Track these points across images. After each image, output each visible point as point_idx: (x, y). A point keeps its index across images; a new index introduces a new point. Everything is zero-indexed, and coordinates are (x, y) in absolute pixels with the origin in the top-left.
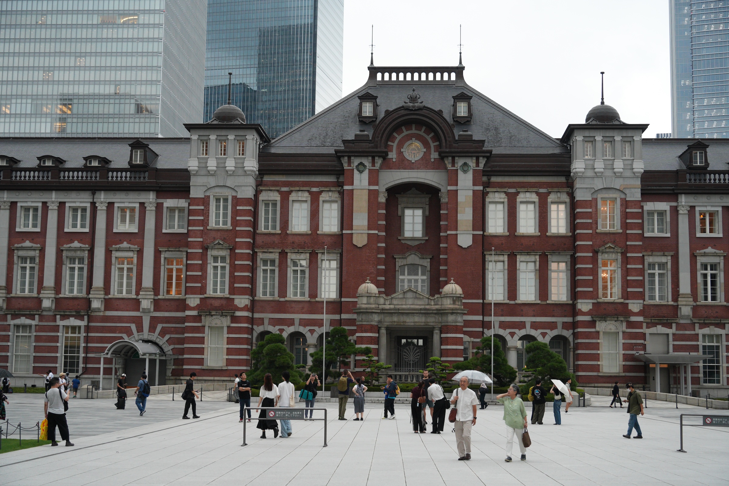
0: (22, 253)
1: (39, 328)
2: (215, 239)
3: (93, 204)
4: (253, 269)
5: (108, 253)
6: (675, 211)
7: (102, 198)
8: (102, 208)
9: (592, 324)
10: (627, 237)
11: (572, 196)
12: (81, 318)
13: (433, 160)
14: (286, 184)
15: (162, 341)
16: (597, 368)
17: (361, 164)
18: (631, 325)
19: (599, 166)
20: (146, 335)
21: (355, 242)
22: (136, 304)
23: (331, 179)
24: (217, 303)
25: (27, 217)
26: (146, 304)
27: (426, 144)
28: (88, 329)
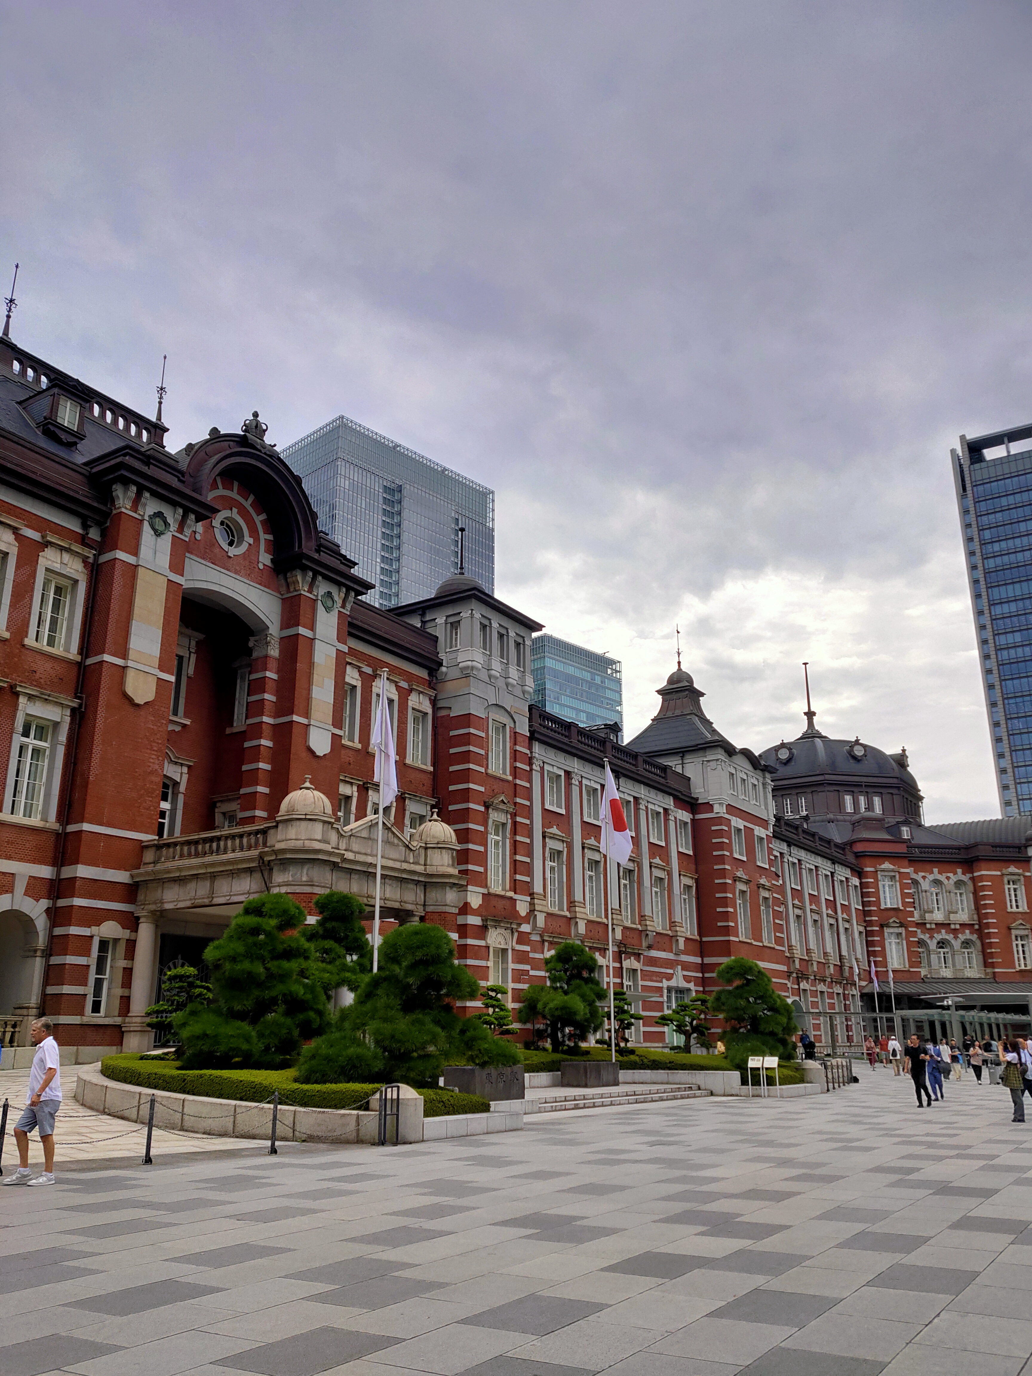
9: (482, 931)
10: (515, 790)
11: (434, 705)
13: (261, 566)
17: (159, 515)
19: (496, 667)
21: (130, 690)
23: (74, 525)
27: (254, 532)
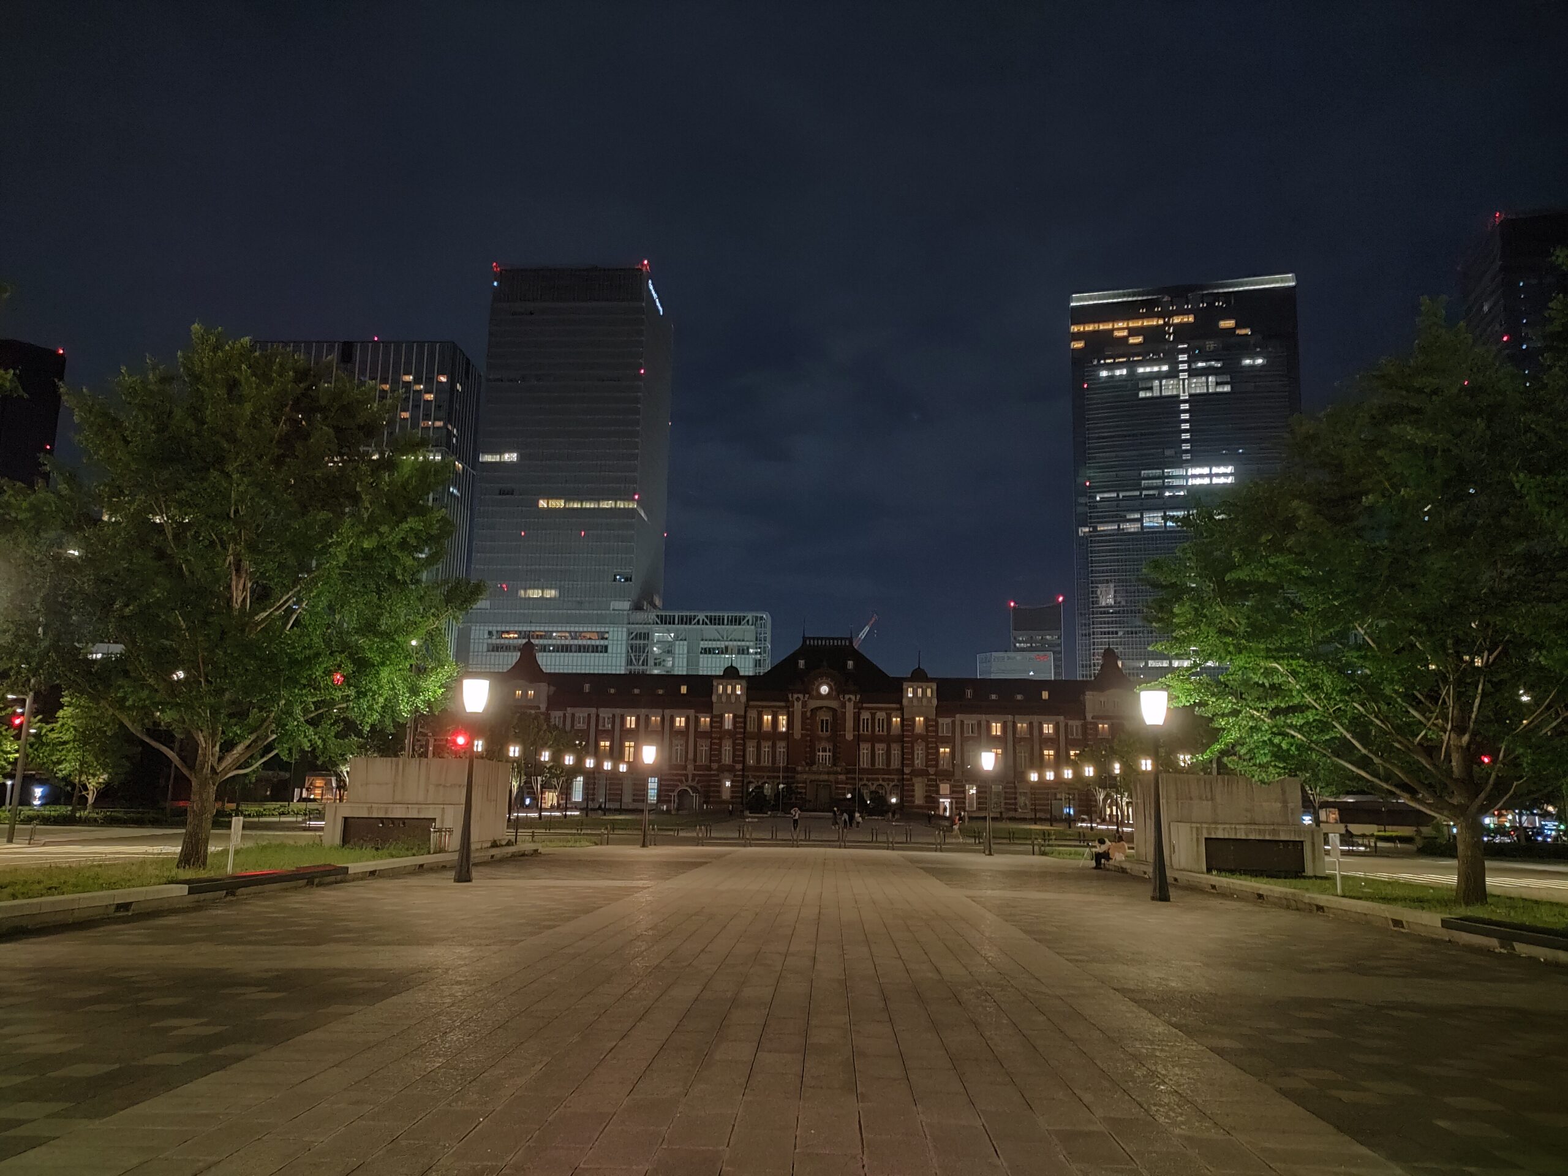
2: (725, 736)
3: (663, 715)
4: (744, 751)
5: (671, 741)
6: (953, 722)
7: (667, 713)
9: (911, 779)
10: (928, 736)
11: (903, 714)
14: (760, 706)
16: (913, 801)
17: (798, 697)
18: (930, 780)
19: (916, 701)
20: (690, 783)
21: (795, 737)
22: (685, 767)
23: (783, 704)
24: (726, 768)
26: (690, 767)
27: (830, 687)
28: (660, 780)
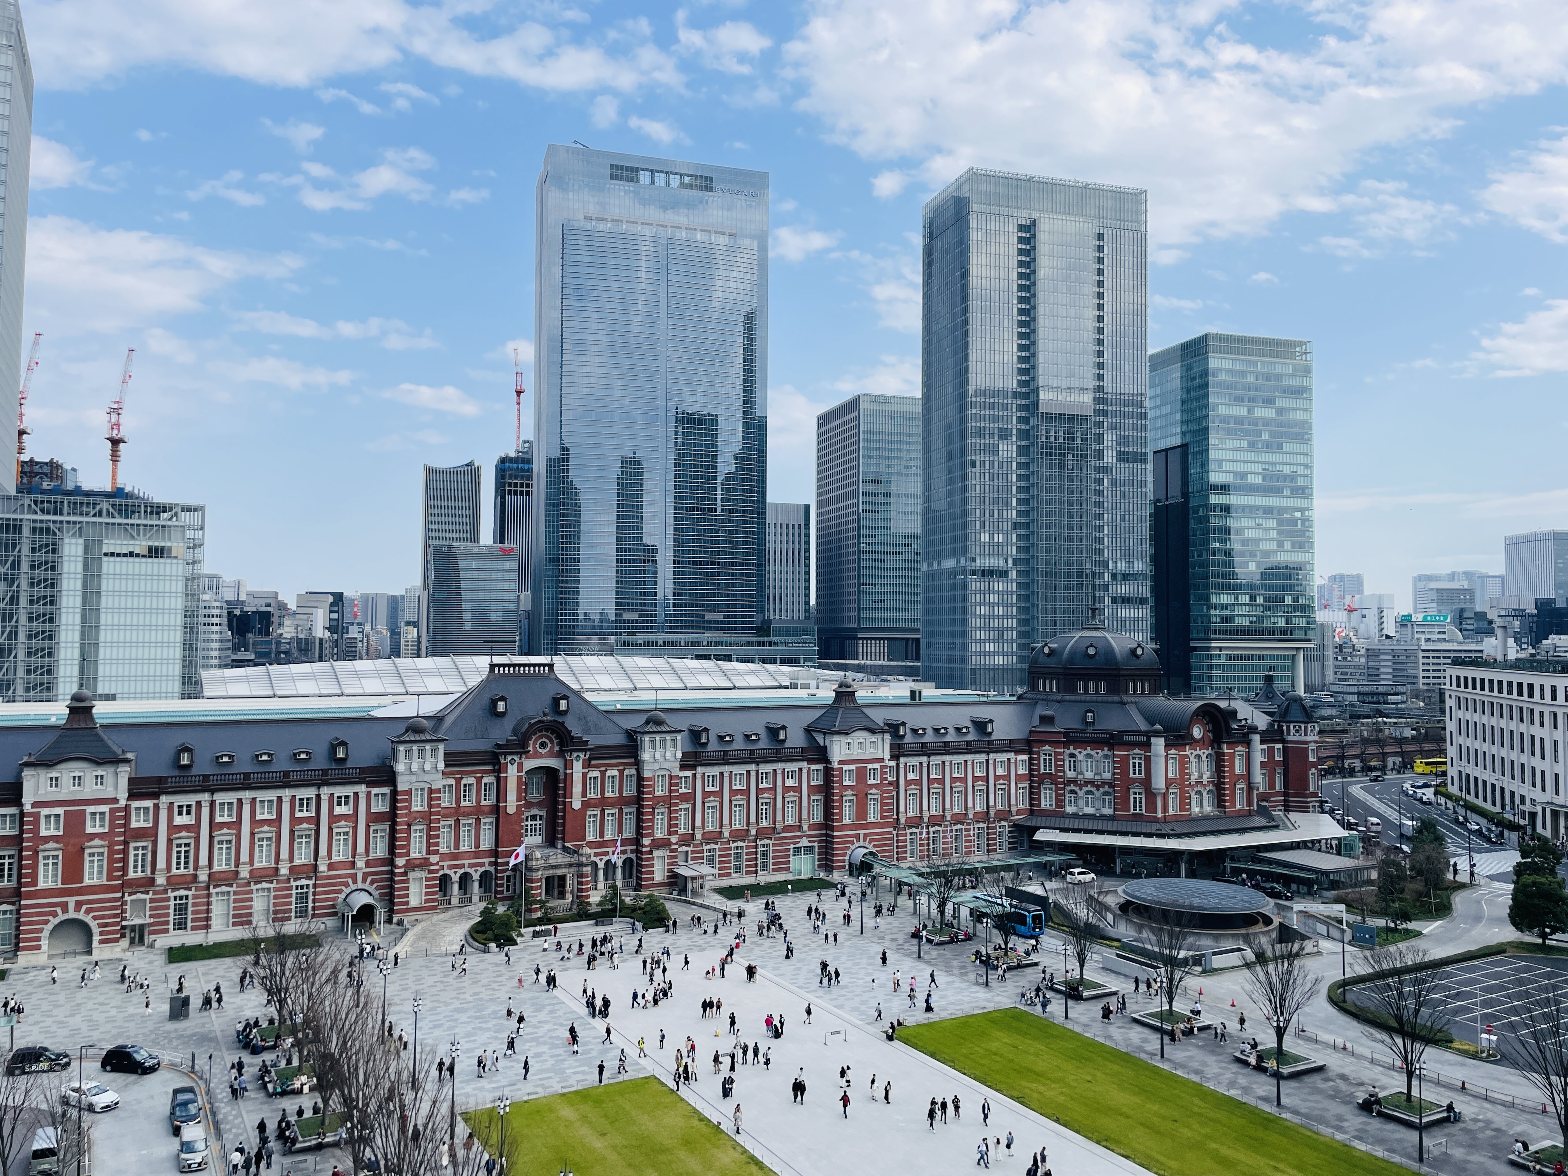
0: (261, 836)
1: (276, 889)
2: (416, 818)
3: (318, 796)
5: (330, 829)
6: (694, 776)
7: (325, 791)
8: (325, 798)
9: (651, 852)
10: (671, 798)
11: (638, 771)
12: (310, 878)
13: (556, 752)
14: (459, 772)
15: (371, 889)
16: (652, 879)
17: (512, 758)
18: (672, 851)
19: (658, 756)
20: (360, 885)
21: (508, 811)
22: (353, 864)
23: (490, 768)
24: (417, 862)
25: (263, 807)
26: (361, 864)
27: (552, 742)
28: (315, 886)
